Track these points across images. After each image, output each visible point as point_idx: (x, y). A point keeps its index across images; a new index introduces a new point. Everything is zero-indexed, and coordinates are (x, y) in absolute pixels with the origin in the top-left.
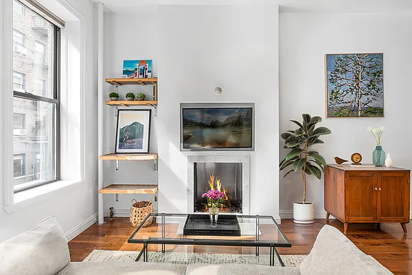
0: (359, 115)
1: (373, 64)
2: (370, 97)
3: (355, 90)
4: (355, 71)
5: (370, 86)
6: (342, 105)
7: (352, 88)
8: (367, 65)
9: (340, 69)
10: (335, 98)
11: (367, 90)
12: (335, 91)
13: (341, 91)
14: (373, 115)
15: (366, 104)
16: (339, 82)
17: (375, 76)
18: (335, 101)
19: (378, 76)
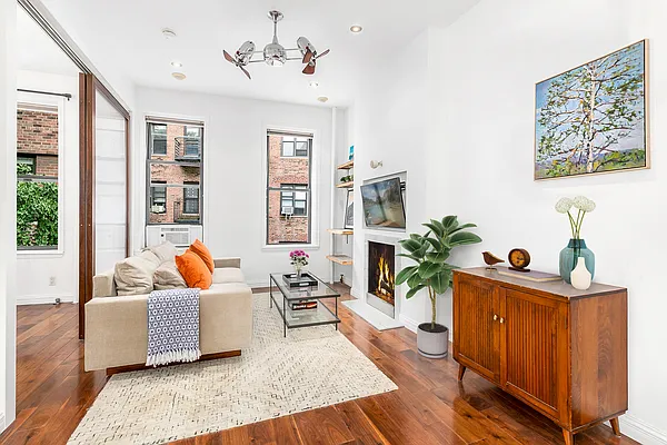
0: (589, 170)
1: (622, 68)
2: (613, 133)
3: (582, 127)
4: (583, 95)
5: (612, 112)
6: (558, 157)
7: (577, 124)
8: (609, 75)
9: (557, 99)
10: (547, 147)
11: (607, 121)
12: (548, 137)
13: (557, 135)
14: (618, 166)
15: (604, 148)
16: (554, 120)
17: (625, 90)
18: (546, 152)
19: (632, 88)
